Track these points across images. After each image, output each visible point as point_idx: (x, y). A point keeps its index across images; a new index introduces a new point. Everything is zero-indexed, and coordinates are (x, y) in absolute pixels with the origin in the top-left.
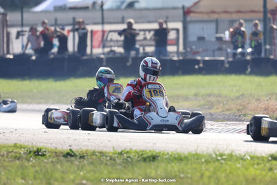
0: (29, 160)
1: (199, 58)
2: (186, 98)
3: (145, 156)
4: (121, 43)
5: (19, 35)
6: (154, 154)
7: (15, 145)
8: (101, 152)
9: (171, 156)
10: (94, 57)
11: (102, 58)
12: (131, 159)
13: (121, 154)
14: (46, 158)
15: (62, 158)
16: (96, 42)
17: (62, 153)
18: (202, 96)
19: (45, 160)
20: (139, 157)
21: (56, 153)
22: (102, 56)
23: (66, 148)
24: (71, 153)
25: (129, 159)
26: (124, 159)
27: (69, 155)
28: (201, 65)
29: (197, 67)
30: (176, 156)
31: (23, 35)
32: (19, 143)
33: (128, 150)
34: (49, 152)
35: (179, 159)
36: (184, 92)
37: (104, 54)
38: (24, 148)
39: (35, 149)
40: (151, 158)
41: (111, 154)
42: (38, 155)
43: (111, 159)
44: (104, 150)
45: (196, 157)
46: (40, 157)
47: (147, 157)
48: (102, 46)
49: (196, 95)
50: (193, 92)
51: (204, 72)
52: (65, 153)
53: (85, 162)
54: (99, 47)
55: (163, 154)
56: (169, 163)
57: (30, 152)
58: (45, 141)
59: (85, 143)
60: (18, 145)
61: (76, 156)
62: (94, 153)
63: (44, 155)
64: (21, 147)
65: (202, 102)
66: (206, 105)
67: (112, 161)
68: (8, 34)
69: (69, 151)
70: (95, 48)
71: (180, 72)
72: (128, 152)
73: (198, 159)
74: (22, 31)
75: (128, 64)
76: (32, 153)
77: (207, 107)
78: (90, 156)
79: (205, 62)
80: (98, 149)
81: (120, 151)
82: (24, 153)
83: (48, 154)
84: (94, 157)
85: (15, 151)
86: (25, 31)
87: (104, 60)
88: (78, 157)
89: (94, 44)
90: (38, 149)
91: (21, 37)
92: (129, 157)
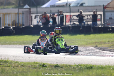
0: (40, 69)
1: (110, 26)
2: (105, 43)
3: (88, 67)
4: (78, 20)
5: (36, 17)
6: (91, 66)
7: (34, 63)
8: (69, 65)
9: (98, 66)
10: (67, 26)
11: (70, 27)
12: (82, 68)
13: (78, 66)
14: (47, 68)
15: (53, 68)
16: (67, 20)
17: (53, 65)
18: (111, 42)
19: (47, 69)
20: (85, 67)
21: (51, 65)
22: (70, 26)
23: (55, 64)
24: (57, 65)
25: (81, 68)
26: (79, 68)
27: (57, 66)
28: (111, 29)
29: (109, 30)
30: (100, 67)
31: (37, 17)
32: (36, 61)
33: (81, 64)
34: (48, 65)
35: (102, 68)
36: (104, 40)
37: (71, 25)
38: (38, 64)
39: (42, 64)
40: (90, 68)
41: (74, 66)
42: (44, 66)
43: (74, 68)
44: (71, 64)
45: (109, 67)
46: (44, 67)
47: (89, 67)
48: (70, 21)
49: (108, 41)
50: (108, 40)
51: (112, 32)
52: (55, 65)
53: (63, 69)
54: (69, 22)
55: (95, 66)
56: (97, 69)
57: (40, 65)
58: (47, 61)
59: (63, 62)
60: (35, 62)
61: (59, 67)
62: (66, 66)
63: (46, 66)
64: (37, 63)
65: (111, 45)
66: (113, 46)
67: (74, 69)
68: (31, 17)
69: (56, 65)
70: (67, 22)
71: (102, 32)
72: (80, 65)
73: (109, 68)
74: (37, 16)
75: (81, 29)
76: (41, 66)
77: (113, 47)
78: (65, 67)
79: (112, 28)
80: (68, 64)
81: (77, 65)
82: (38, 66)
83: (48, 66)
84: (67, 67)
85: (34, 65)
86: (38, 16)
87: (71, 27)
88: (60, 67)
89: (67, 21)
90: (44, 64)
91: (36, 18)
92: (81, 67)
